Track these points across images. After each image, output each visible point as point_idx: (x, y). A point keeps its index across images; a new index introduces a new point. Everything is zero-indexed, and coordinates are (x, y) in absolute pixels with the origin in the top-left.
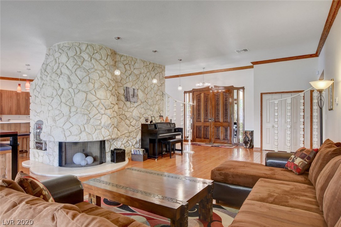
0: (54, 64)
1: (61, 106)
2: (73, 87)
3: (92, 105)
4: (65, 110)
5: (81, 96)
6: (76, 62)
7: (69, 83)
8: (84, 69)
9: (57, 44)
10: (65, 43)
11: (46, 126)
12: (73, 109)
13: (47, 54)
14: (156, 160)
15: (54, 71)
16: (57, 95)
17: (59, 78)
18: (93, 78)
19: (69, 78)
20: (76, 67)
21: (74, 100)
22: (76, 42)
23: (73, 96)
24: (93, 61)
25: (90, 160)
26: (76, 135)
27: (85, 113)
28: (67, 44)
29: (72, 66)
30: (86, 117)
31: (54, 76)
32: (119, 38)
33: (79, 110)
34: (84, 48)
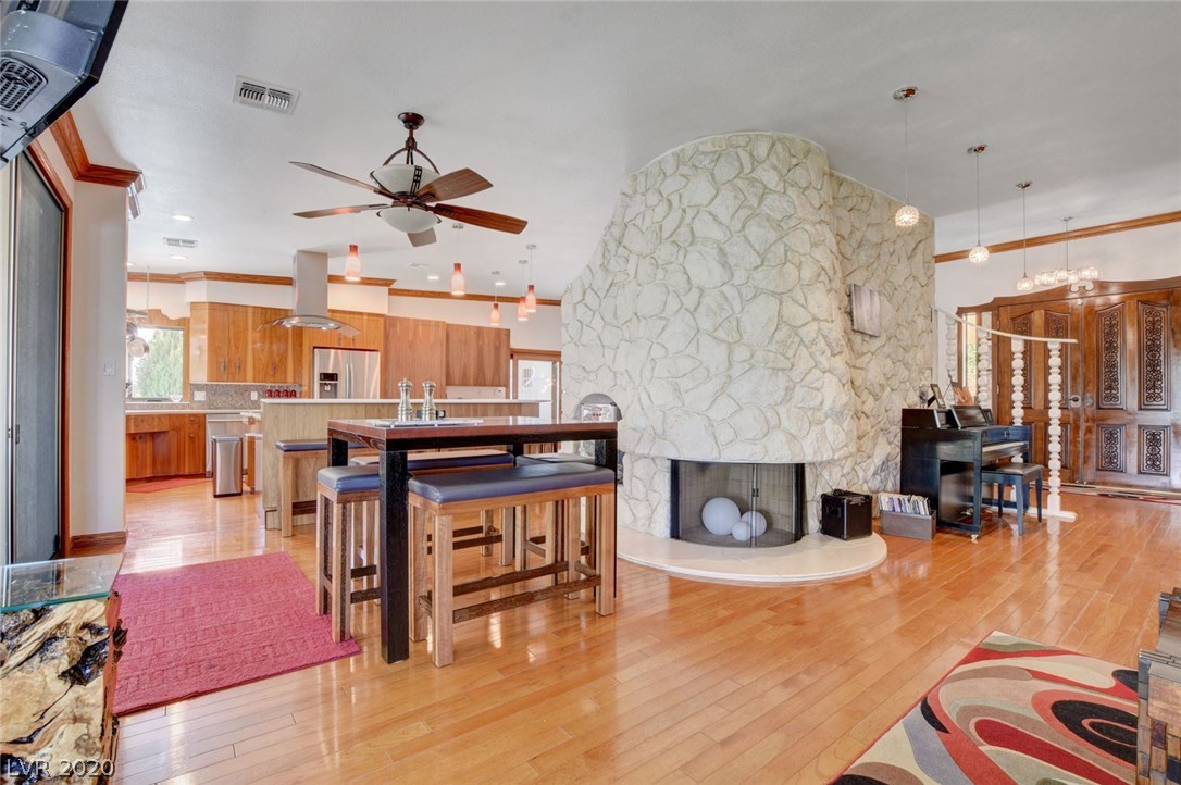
0: (663, 215)
1: (698, 343)
2: (736, 281)
3: (797, 340)
4: (714, 355)
5: (764, 309)
6: (741, 196)
7: (723, 266)
8: (769, 219)
9: (669, 152)
10: (702, 143)
11: (643, 408)
12: (741, 353)
13: (624, 194)
14: (974, 537)
15: (665, 235)
16: (683, 311)
17: (685, 257)
18: (796, 249)
19: (721, 251)
20: (743, 213)
21: (741, 324)
22: (737, 136)
23: (737, 308)
24: (792, 192)
25: (757, 523)
26: (753, 441)
27: (781, 365)
28: (709, 144)
29: (732, 210)
30: (782, 380)
31: (665, 252)
32: (910, 92)
33: (759, 355)
34: (762, 149)
